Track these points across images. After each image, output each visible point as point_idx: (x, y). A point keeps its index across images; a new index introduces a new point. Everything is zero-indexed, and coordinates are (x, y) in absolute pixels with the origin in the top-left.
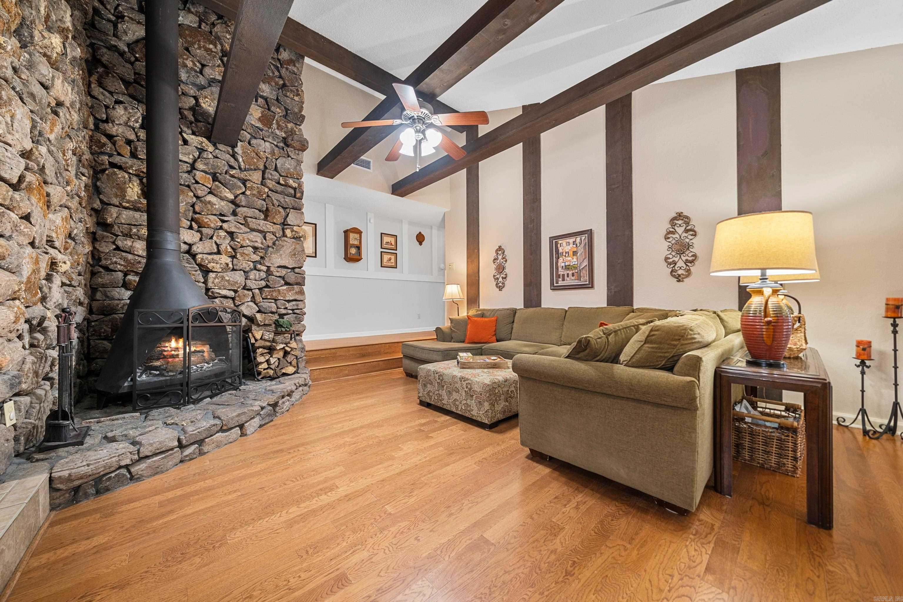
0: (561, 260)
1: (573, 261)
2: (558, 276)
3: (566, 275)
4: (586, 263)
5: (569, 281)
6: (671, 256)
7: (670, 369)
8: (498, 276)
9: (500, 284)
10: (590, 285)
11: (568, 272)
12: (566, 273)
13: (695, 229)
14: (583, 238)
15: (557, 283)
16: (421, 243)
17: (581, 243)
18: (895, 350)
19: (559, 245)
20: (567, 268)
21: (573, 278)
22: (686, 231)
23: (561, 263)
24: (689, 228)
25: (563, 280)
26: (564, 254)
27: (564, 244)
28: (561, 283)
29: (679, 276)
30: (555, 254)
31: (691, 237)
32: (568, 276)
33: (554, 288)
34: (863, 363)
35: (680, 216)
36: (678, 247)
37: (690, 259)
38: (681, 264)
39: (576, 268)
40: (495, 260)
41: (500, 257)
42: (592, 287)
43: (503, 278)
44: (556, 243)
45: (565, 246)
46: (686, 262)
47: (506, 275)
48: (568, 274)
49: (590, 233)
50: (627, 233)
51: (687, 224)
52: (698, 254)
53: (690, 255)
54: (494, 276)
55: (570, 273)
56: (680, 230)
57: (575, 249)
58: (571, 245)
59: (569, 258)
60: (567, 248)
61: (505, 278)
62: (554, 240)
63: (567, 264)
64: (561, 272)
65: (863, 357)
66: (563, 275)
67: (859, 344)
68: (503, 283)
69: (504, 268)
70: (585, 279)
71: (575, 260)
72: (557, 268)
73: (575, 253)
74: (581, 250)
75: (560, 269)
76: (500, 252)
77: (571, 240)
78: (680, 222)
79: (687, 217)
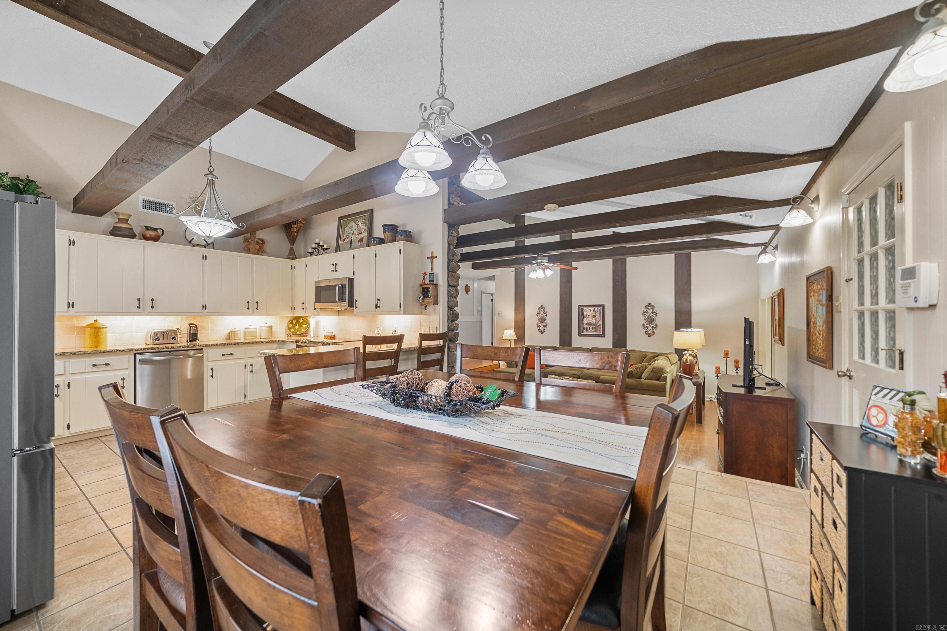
0: (585, 319)
1: (593, 321)
2: (583, 328)
3: (588, 329)
4: (601, 323)
5: (589, 332)
6: (645, 324)
7: (658, 380)
8: (540, 324)
9: (542, 330)
10: (603, 335)
11: (590, 326)
12: (588, 327)
13: (657, 312)
14: (599, 309)
15: (582, 332)
16: (467, 293)
17: (598, 311)
18: (726, 370)
19: (584, 311)
20: (589, 324)
21: (593, 330)
22: (653, 313)
23: (585, 321)
24: (654, 311)
25: (587, 331)
26: (587, 316)
27: (587, 310)
28: (585, 332)
29: (649, 334)
30: (582, 315)
31: (655, 316)
32: (589, 329)
33: (580, 335)
34: (717, 375)
35: (650, 305)
36: (649, 320)
37: (655, 326)
38: (650, 328)
39: (595, 325)
40: (538, 314)
41: (542, 313)
42: (604, 336)
43: (544, 326)
44: (582, 310)
45: (588, 312)
46: (653, 327)
47: (546, 324)
48: (589, 328)
49: (603, 307)
50: (624, 309)
51: (653, 309)
52: (658, 324)
53: (654, 324)
54: (537, 324)
55: (591, 327)
56: (650, 312)
57: (594, 314)
58: (592, 312)
59: (591, 319)
60: (589, 313)
61: (546, 326)
62: (581, 308)
63: (589, 322)
64: (585, 326)
65: (718, 373)
66: (587, 328)
67: (716, 367)
68: (544, 329)
69: (545, 320)
70: (600, 332)
71: (594, 320)
72: (583, 324)
73: (594, 316)
74: (597, 315)
75: (584, 324)
76: (542, 309)
77: (592, 309)
78: (650, 308)
79: (653, 306)
